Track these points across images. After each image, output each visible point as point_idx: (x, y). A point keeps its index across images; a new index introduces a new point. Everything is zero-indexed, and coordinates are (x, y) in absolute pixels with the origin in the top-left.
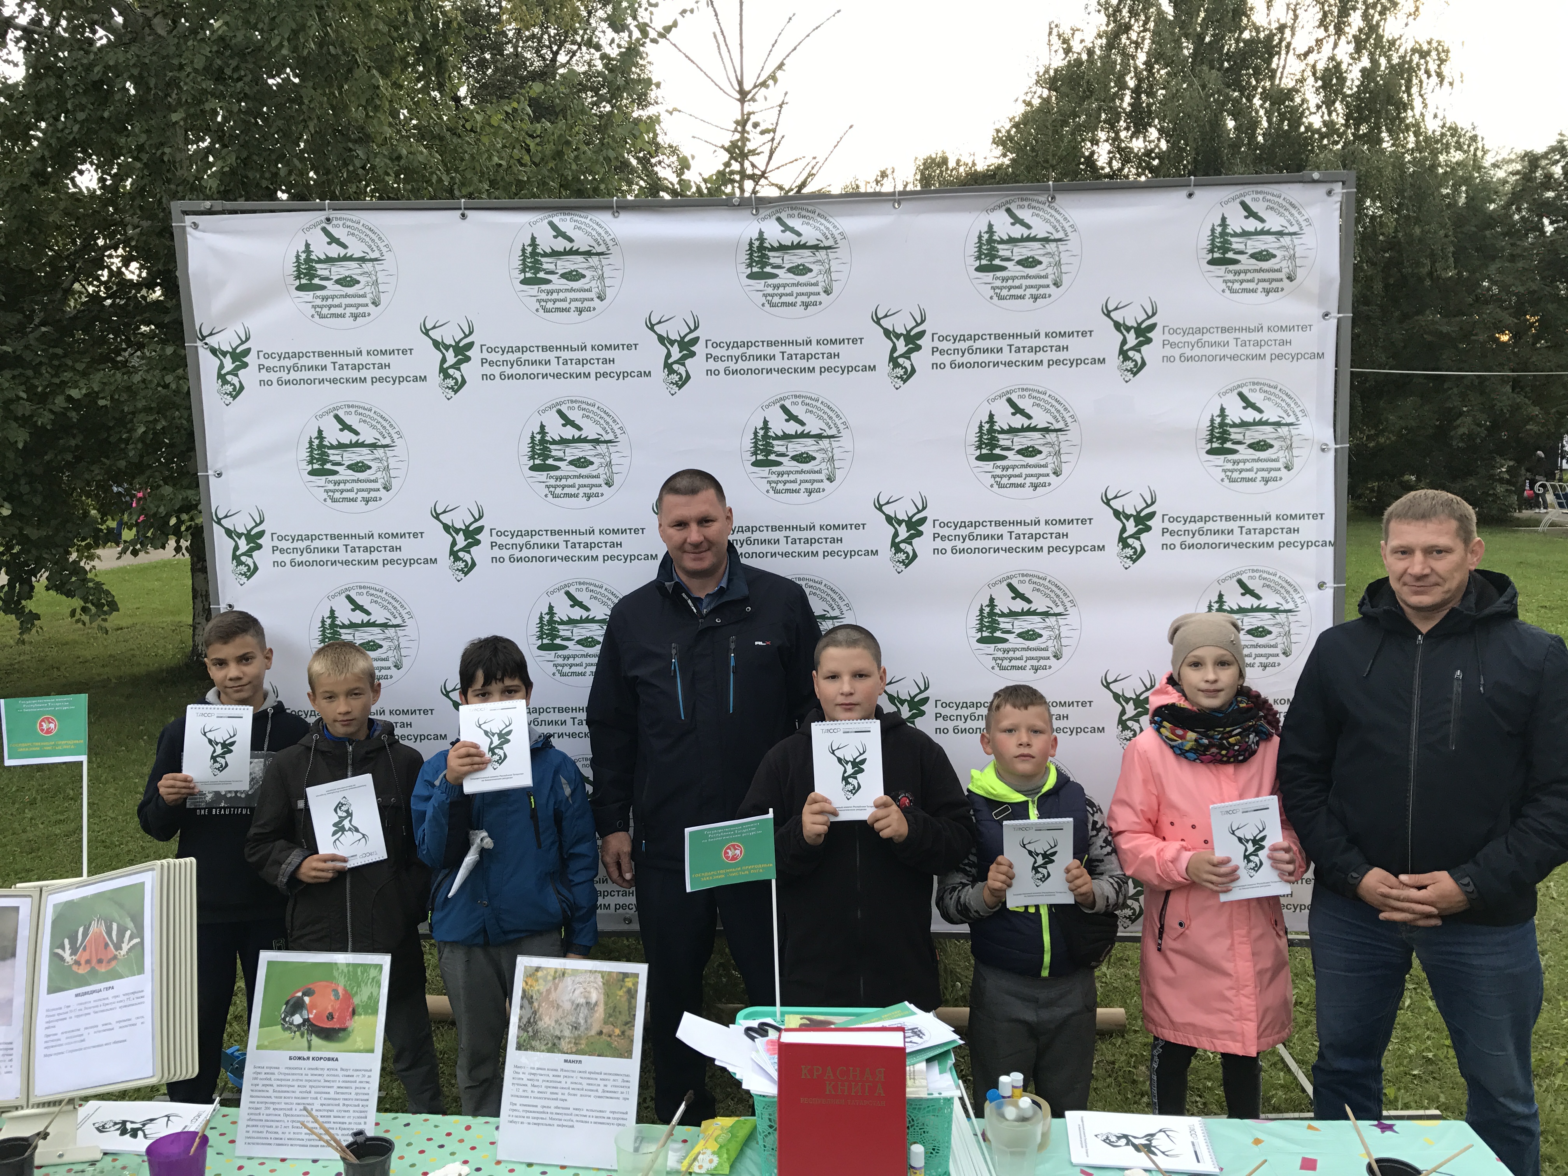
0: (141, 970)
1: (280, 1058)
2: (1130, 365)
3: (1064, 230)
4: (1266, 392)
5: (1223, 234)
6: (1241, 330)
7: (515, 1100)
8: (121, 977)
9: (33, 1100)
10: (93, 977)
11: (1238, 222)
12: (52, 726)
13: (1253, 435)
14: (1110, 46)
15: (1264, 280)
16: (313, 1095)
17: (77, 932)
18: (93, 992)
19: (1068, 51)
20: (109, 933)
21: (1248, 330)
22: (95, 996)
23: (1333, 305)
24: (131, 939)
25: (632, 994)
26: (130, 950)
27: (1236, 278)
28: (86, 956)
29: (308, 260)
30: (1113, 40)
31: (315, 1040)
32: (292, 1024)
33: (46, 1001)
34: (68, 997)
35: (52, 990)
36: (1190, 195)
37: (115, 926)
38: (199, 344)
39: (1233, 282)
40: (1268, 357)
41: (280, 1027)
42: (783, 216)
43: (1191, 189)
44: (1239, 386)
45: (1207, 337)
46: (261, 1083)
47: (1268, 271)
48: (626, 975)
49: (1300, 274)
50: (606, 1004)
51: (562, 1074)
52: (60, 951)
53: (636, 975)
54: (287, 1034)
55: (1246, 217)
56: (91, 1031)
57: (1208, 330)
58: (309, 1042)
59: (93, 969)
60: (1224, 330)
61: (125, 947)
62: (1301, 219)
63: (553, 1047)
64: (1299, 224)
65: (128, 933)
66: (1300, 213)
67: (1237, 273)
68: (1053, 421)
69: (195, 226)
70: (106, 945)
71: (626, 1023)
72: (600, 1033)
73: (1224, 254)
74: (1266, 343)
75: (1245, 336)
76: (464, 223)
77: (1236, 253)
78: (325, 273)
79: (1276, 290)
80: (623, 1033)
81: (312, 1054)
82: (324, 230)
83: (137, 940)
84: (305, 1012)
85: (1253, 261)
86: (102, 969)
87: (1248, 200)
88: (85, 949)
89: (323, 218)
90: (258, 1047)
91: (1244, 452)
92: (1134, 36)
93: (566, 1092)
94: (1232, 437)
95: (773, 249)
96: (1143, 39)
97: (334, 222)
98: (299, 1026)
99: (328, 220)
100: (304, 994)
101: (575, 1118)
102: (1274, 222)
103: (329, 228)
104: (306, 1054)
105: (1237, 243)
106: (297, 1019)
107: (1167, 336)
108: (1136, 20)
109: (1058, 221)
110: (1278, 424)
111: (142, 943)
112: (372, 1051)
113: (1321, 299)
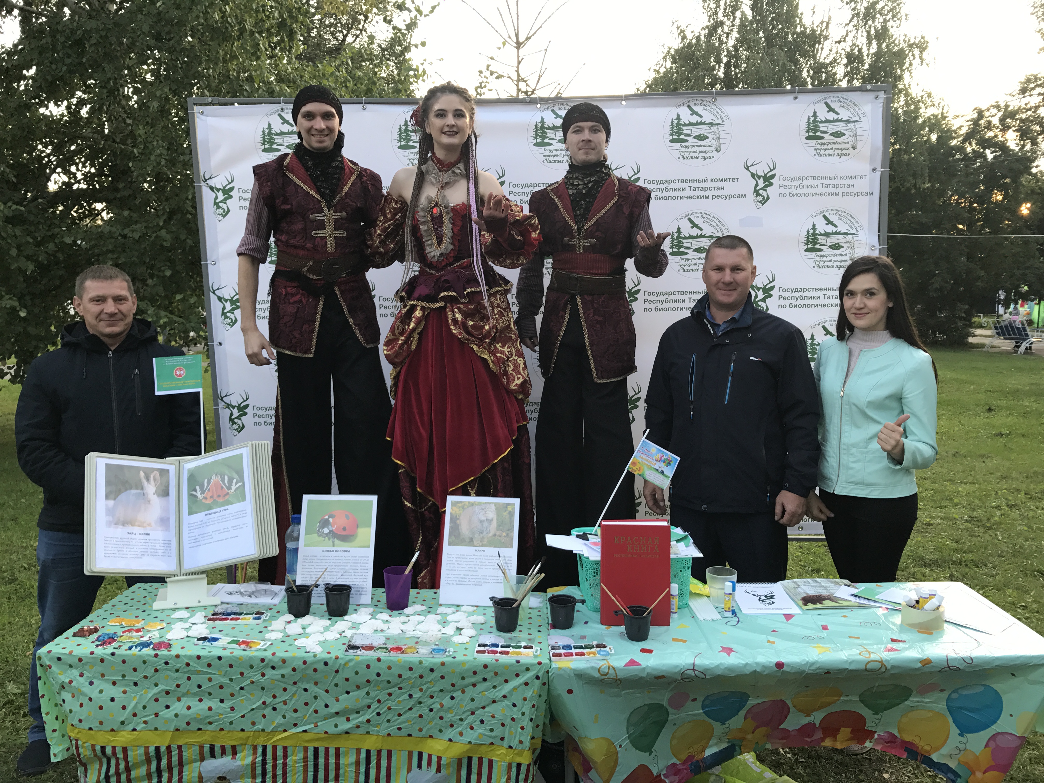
0: (244, 499)
1: (317, 551)
2: (760, 198)
3: (722, 118)
4: (839, 215)
5: (815, 121)
6: (825, 178)
7: (448, 572)
8: (232, 503)
9: (183, 571)
10: (215, 504)
11: (823, 114)
12: (182, 372)
13: (832, 240)
14: (710, 35)
15: (838, 149)
16: (337, 570)
17: (203, 482)
18: (215, 513)
19: (684, 38)
20: (223, 481)
21: (829, 178)
22: (218, 514)
23: (878, 165)
24: (237, 483)
25: (512, 514)
26: (236, 489)
27: (822, 147)
28: (210, 494)
29: (270, 134)
30: (713, 29)
31: (337, 541)
32: (323, 533)
33: (187, 519)
34: (199, 517)
35: (190, 513)
36: (796, 98)
37: (226, 478)
38: (202, 184)
39: (820, 150)
40: (840, 194)
41: (316, 535)
42: (555, 109)
43: (796, 94)
44: (824, 211)
45: (805, 182)
46: (307, 564)
47: (840, 143)
48: (508, 504)
49: (859, 145)
50: (497, 519)
51: (474, 557)
52: (194, 493)
53: (514, 504)
54: (321, 538)
55: (828, 112)
56: (217, 533)
57: (806, 178)
58: (333, 542)
59: (214, 500)
60: (815, 178)
61: (234, 488)
62: (860, 113)
63: (470, 542)
64: (859, 116)
65: (235, 481)
66: (859, 109)
67: (823, 144)
68: (715, 232)
69: (202, 113)
70: (222, 488)
71: (509, 530)
72: (495, 535)
73: (815, 133)
74: (839, 186)
75: (827, 182)
76: (365, 112)
77: (822, 133)
78: (280, 141)
79: (845, 155)
80: (507, 535)
81: (335, 549)
82: (280, 115)
83: (241, 484)
84: (330, 527)
85: (832, 137)
86: (221, 500)
87: (829, 101)
88: (209, 490)
89: (279, 108)
90: (305, 546)
91: (827, 251)
92: (726, 29)
93: (477, 567)
94: (820, 241)
95: (549, 128)
96: (732, 30)
97: (286, 111)
98: (327, 534)
99: (282, 109)
100: (329, 517)
101: (482, 581)
102: (844, 114)
103: (283, 114)
104: (332, 549)
105: (823, 127)
106: (326, 530)
107: (782, 182)
108: (728, 19)
109: (718, 113)
110: (846, 234)
111: (244, 483)
112: (369, 547)
113: (872, 160)
